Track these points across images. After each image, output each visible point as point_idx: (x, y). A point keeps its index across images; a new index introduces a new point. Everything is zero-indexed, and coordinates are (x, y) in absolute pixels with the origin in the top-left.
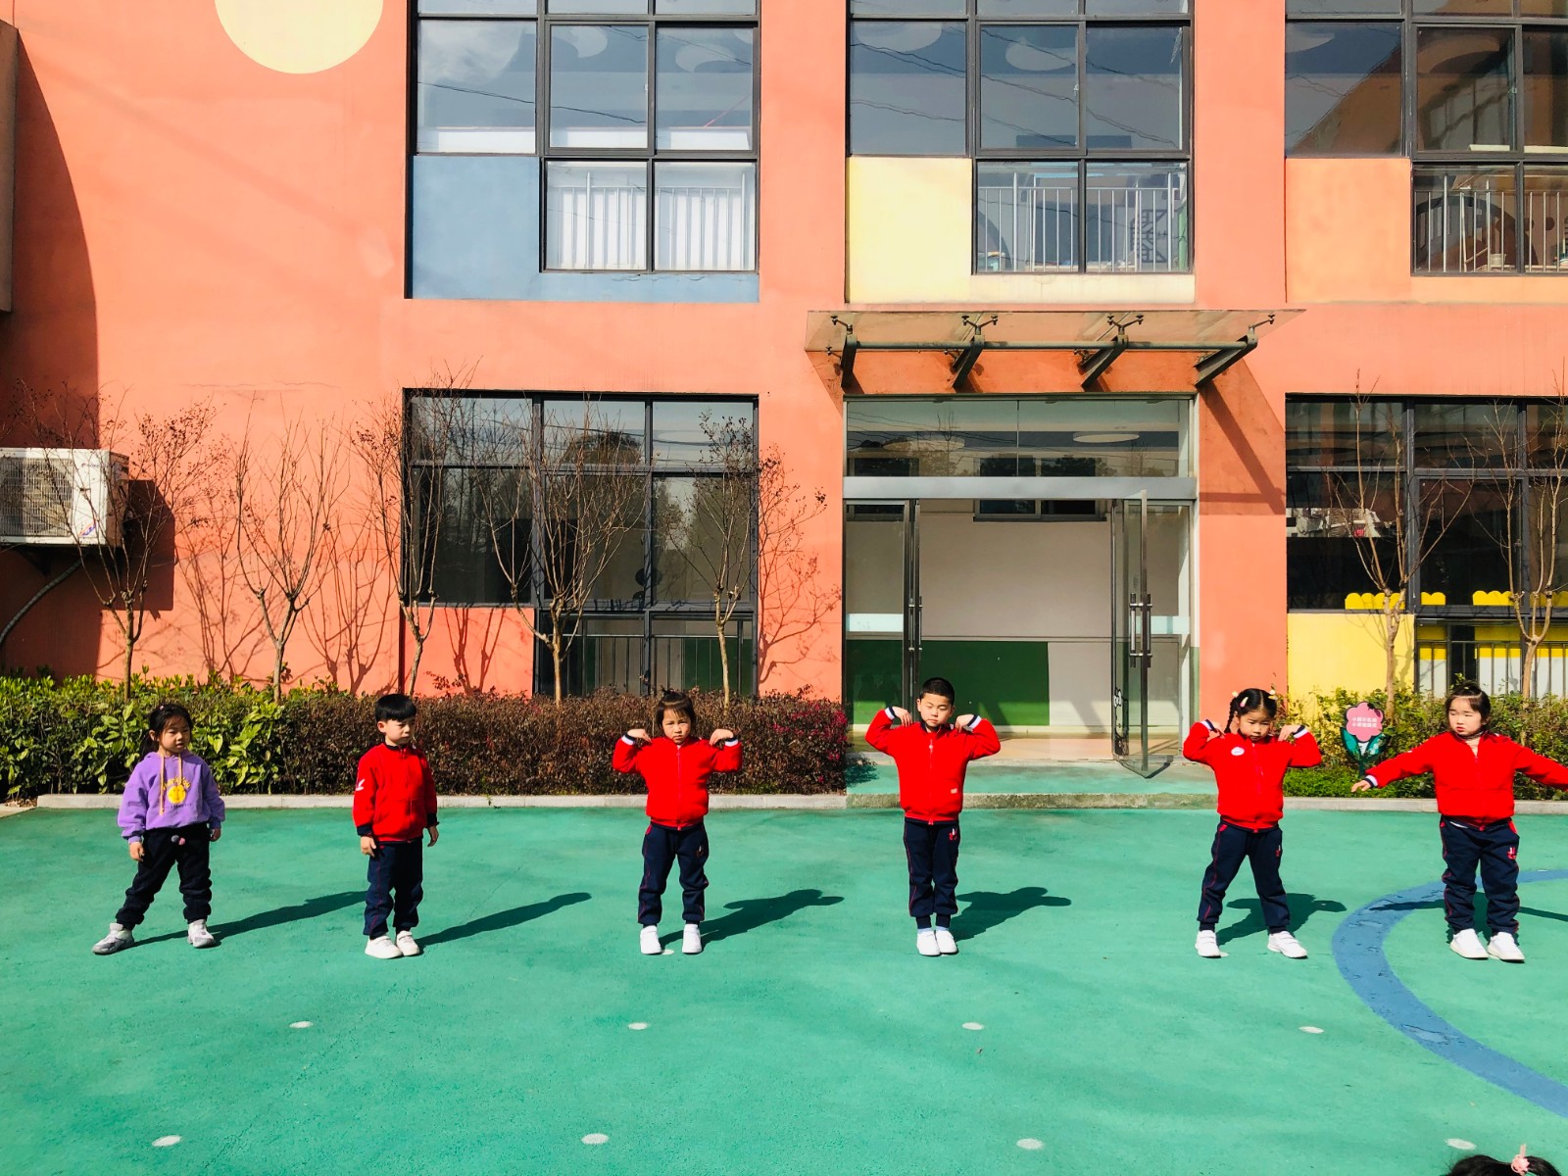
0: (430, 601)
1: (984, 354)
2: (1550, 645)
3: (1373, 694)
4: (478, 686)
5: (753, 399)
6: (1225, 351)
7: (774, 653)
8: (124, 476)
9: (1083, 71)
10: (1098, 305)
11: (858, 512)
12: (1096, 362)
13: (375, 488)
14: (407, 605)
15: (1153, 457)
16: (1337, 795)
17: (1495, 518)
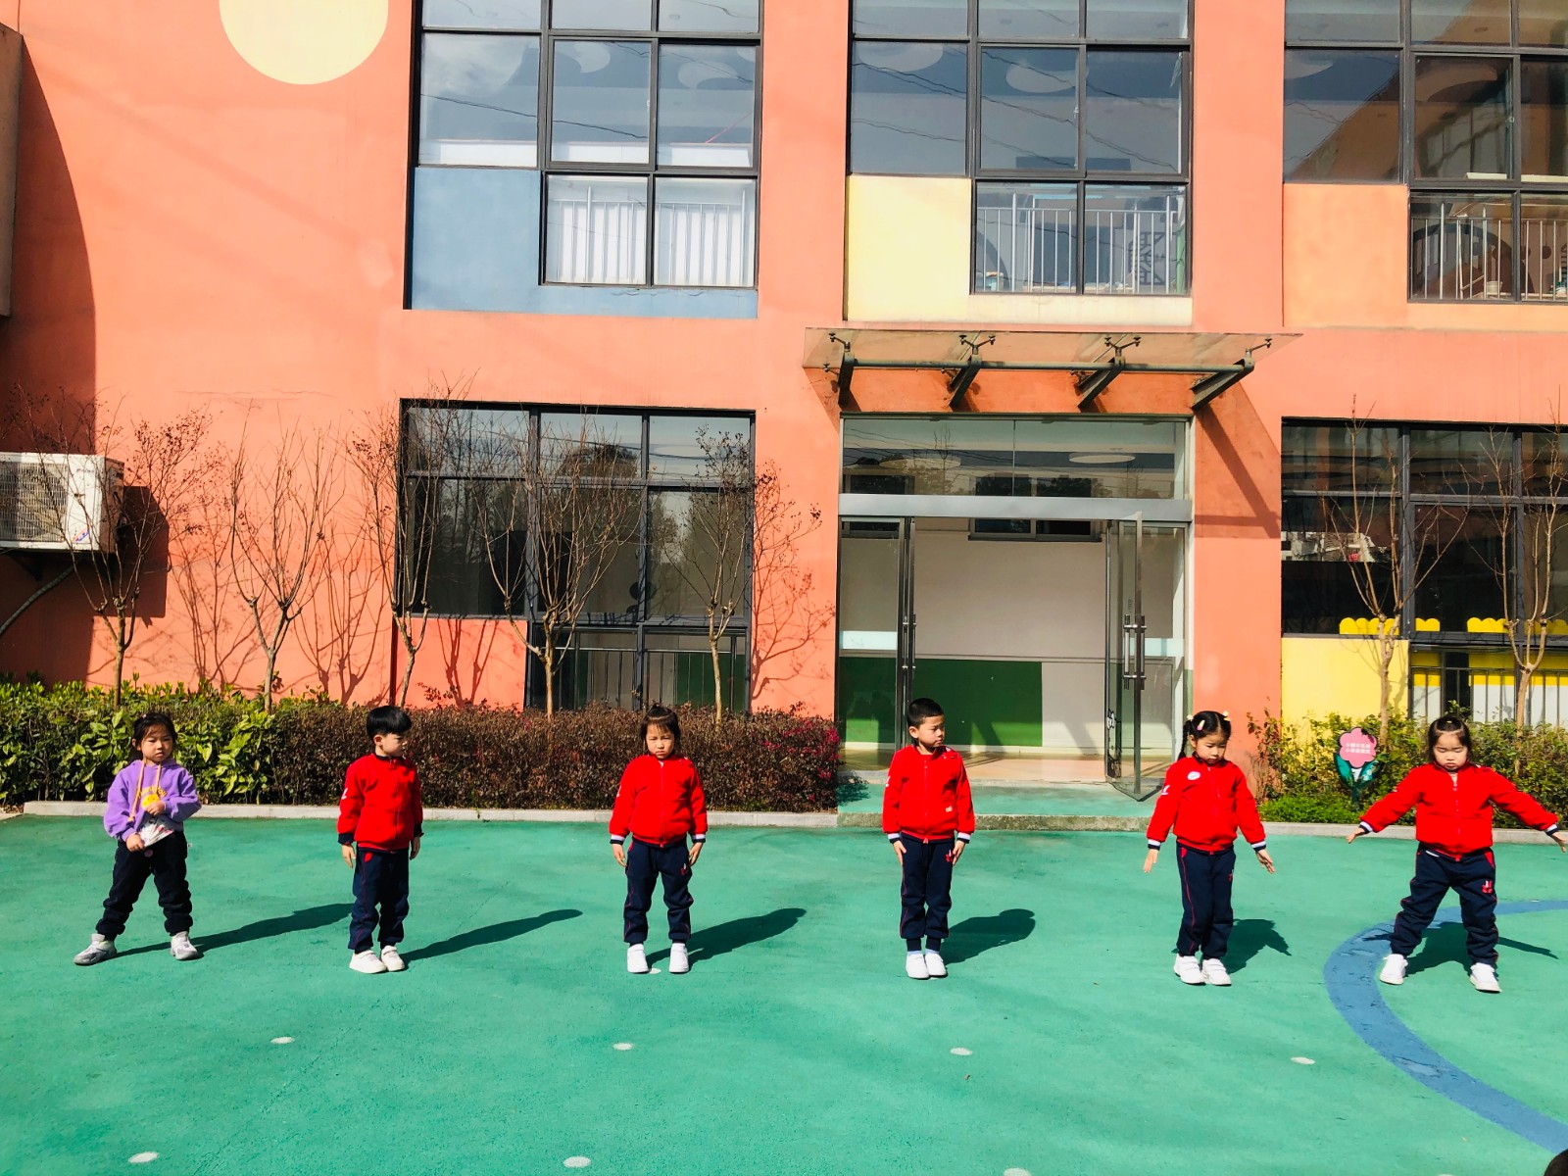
0: (423, 612)
1: (981, 374)
2: (1544, 673)
3: (1366, 720)
4: (469, 699)
5: (750, 415)
6: (1221, 374)
7: (767, 670)
8: (119, 482)
9: (1084, 94)
10: (1095, 326)
11: (853, 529)
12: (1092, 383)
13: (371, 498)
14: (399, 615)
15: (1148, 478)
16: (1330, 822)
17: (1490, 545)
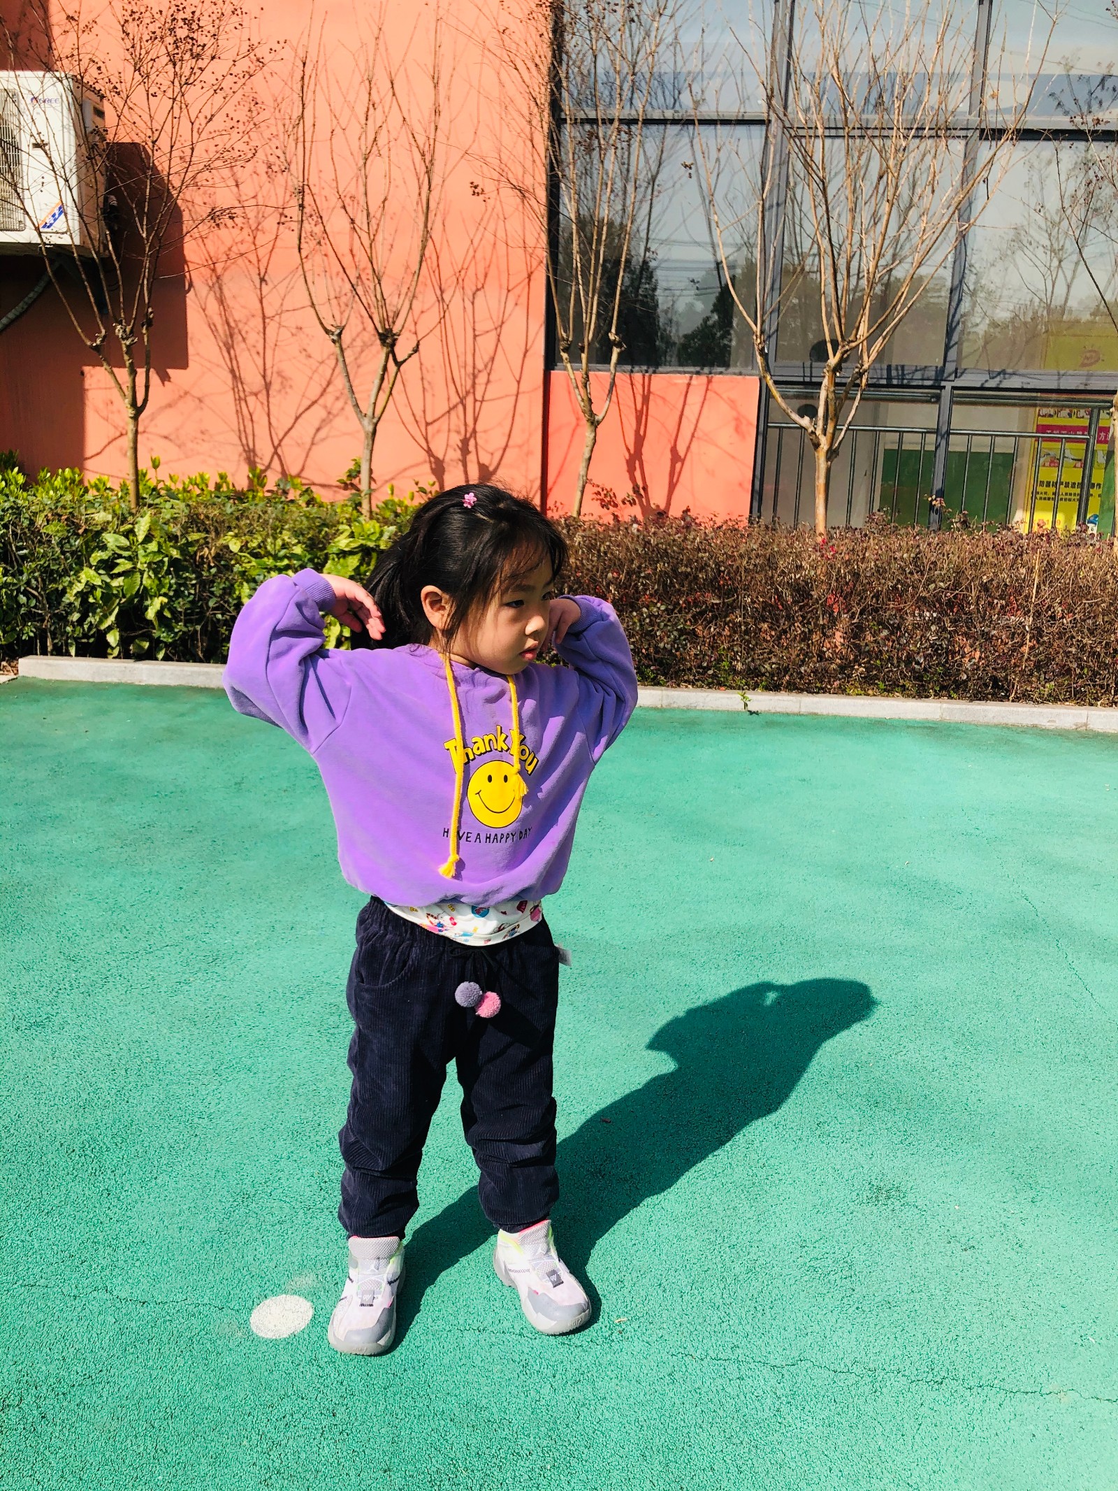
4: (662, 506)
14: (558, 366)
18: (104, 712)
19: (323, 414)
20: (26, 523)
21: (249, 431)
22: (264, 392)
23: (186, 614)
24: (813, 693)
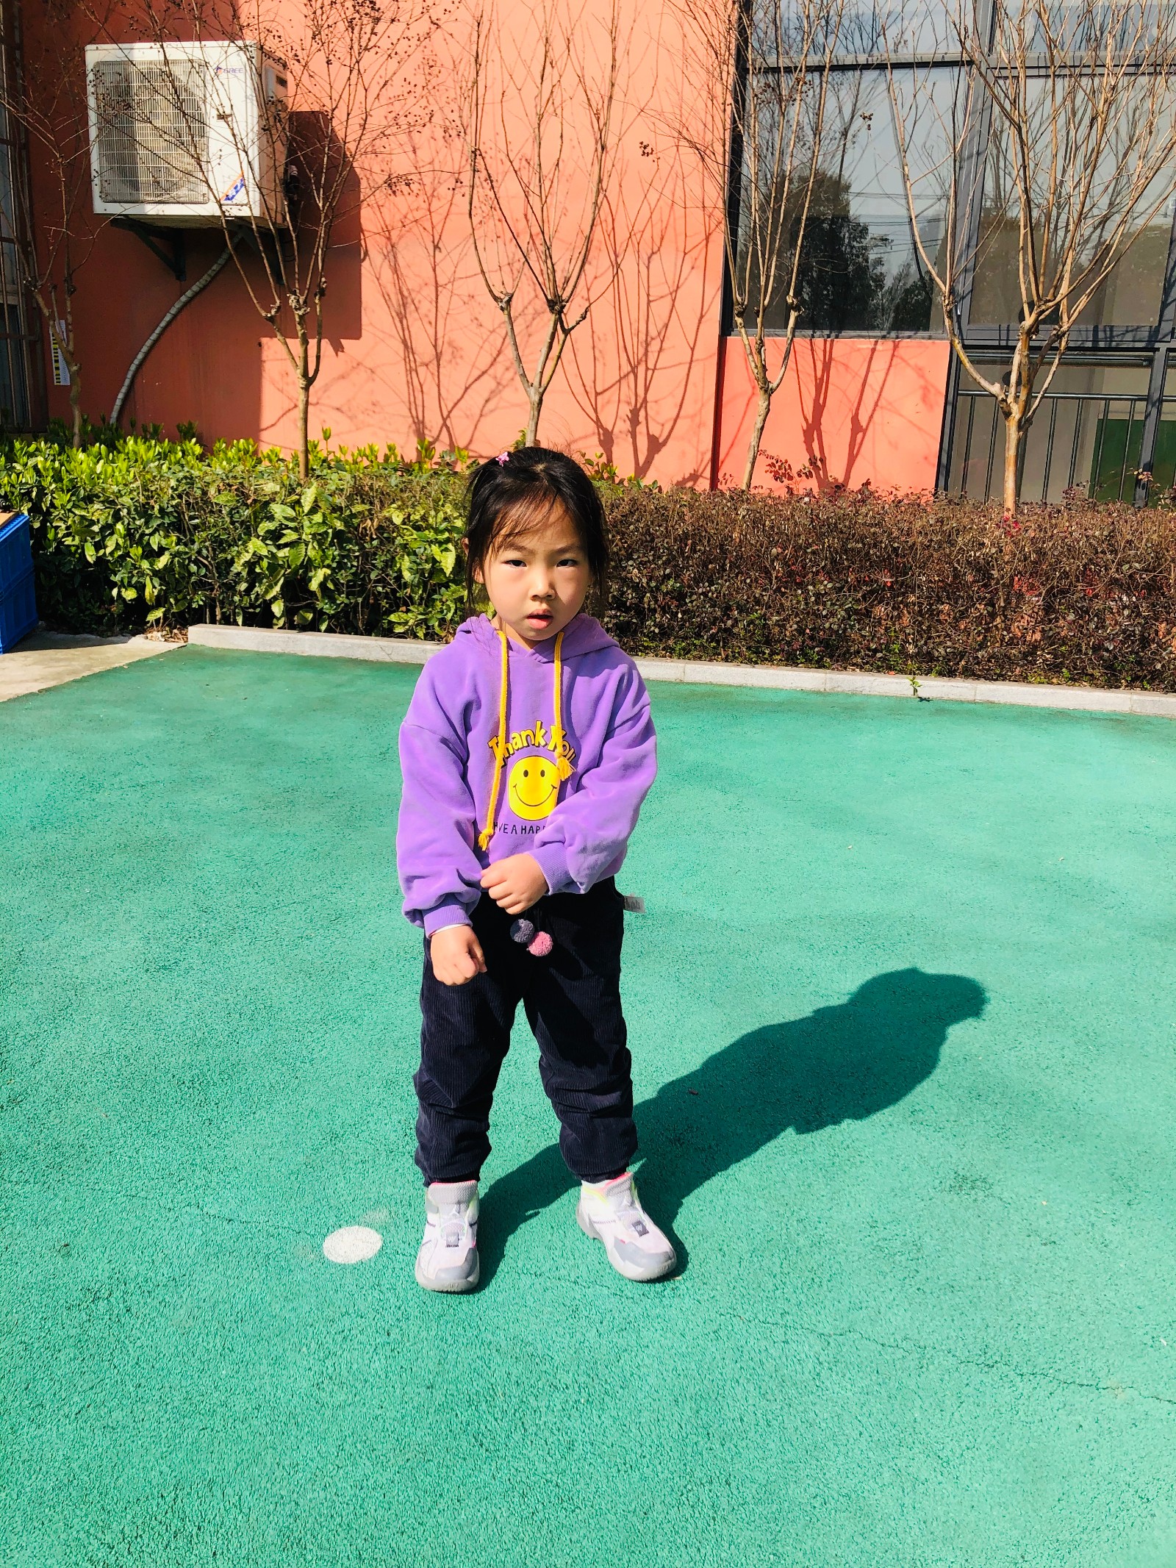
0: (788, 324)
4: (841, 480)
8: (283, 101)
18: (264, 681)
19: (493, 385)
20: (199, 493)
21: (419, 402)
22: (435, 362)
23: (348, 587)
24: (990, 680)
